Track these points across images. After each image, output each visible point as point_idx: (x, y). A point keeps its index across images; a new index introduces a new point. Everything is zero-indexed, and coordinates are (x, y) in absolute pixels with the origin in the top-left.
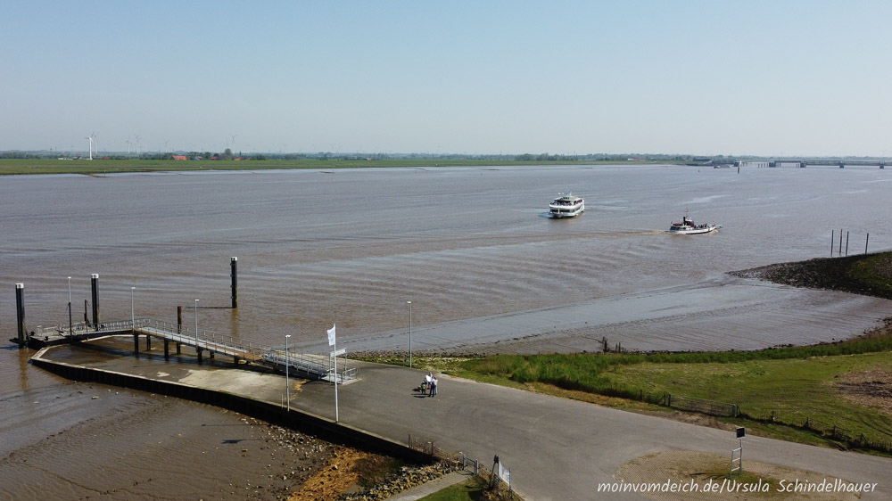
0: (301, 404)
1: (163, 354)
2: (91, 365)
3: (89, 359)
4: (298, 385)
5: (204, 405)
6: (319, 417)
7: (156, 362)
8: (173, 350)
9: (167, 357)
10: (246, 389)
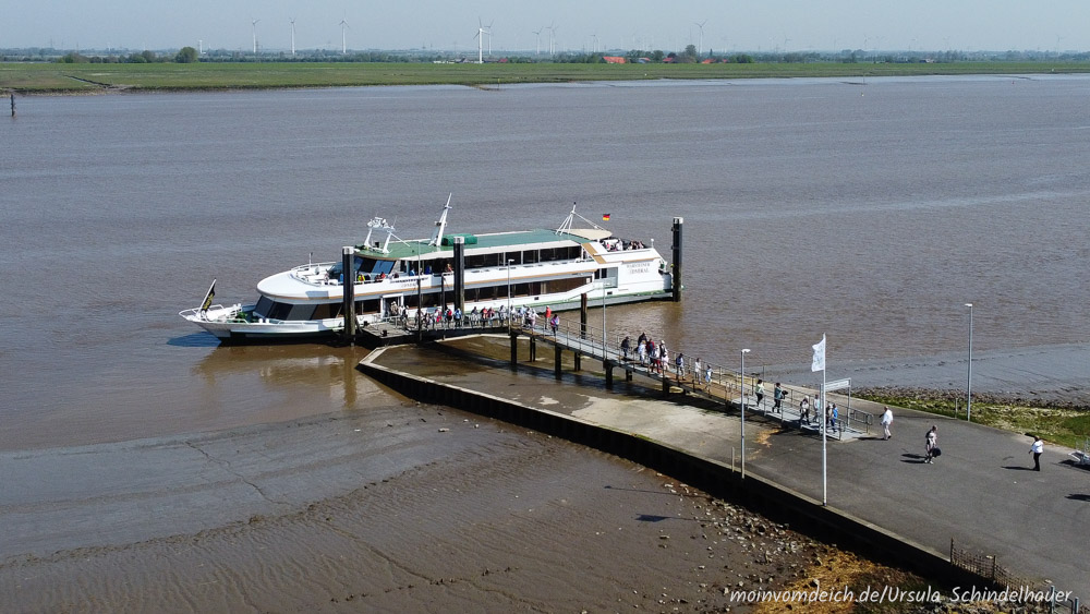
0: (766, 468)
1: (553, 369)
2: (443, 378)
3: (441, 368)
4: (764, 436)
5: (608, 455)
6: (793, 493)
7: (543, 380)
8: (568, 364)
9: (559, 374)
10: (677, 435)
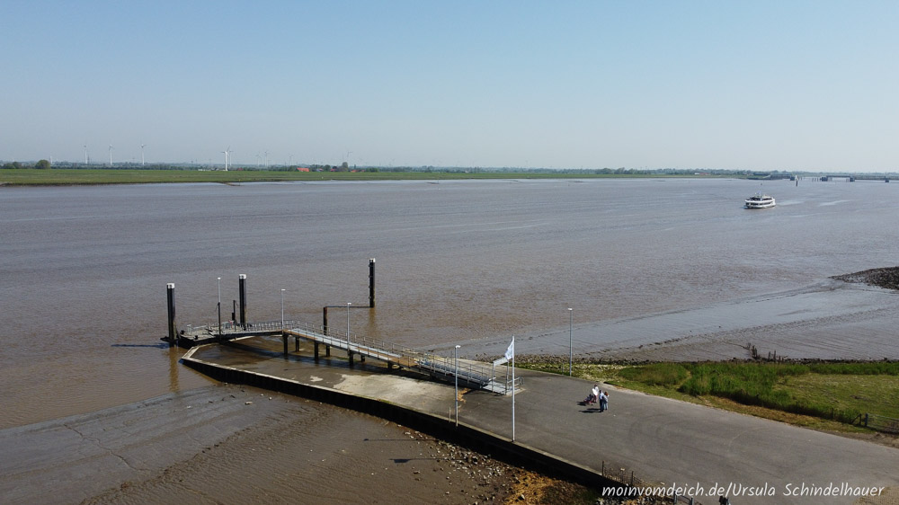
0: (469, 418)
1: (313, 356)
2: (241, 366)
3: (239, 360)
4: (460, 395)
5: (362, 414)
6: (492, 434)
7: (305, 364)
8: (322, 352)
9: (317, 359)
10: (406, 398)
